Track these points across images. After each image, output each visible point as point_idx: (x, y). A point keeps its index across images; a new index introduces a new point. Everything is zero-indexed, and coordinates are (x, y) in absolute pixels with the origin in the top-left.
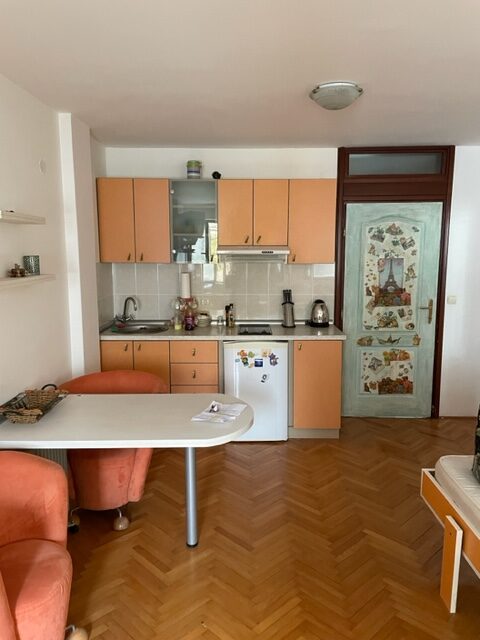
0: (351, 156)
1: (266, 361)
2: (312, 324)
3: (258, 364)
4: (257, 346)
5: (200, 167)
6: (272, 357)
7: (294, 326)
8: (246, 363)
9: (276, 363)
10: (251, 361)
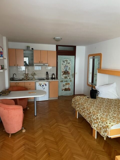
0: (58, 47)
1: (44, 85)
2: (52, 78)
3: (43, 86)
4: (42, 83)
5: (30, 47)
6: (46, 84)
7: (49, 79)
8: (40, 86)
9: (46, 86)
10: (41, 85)
